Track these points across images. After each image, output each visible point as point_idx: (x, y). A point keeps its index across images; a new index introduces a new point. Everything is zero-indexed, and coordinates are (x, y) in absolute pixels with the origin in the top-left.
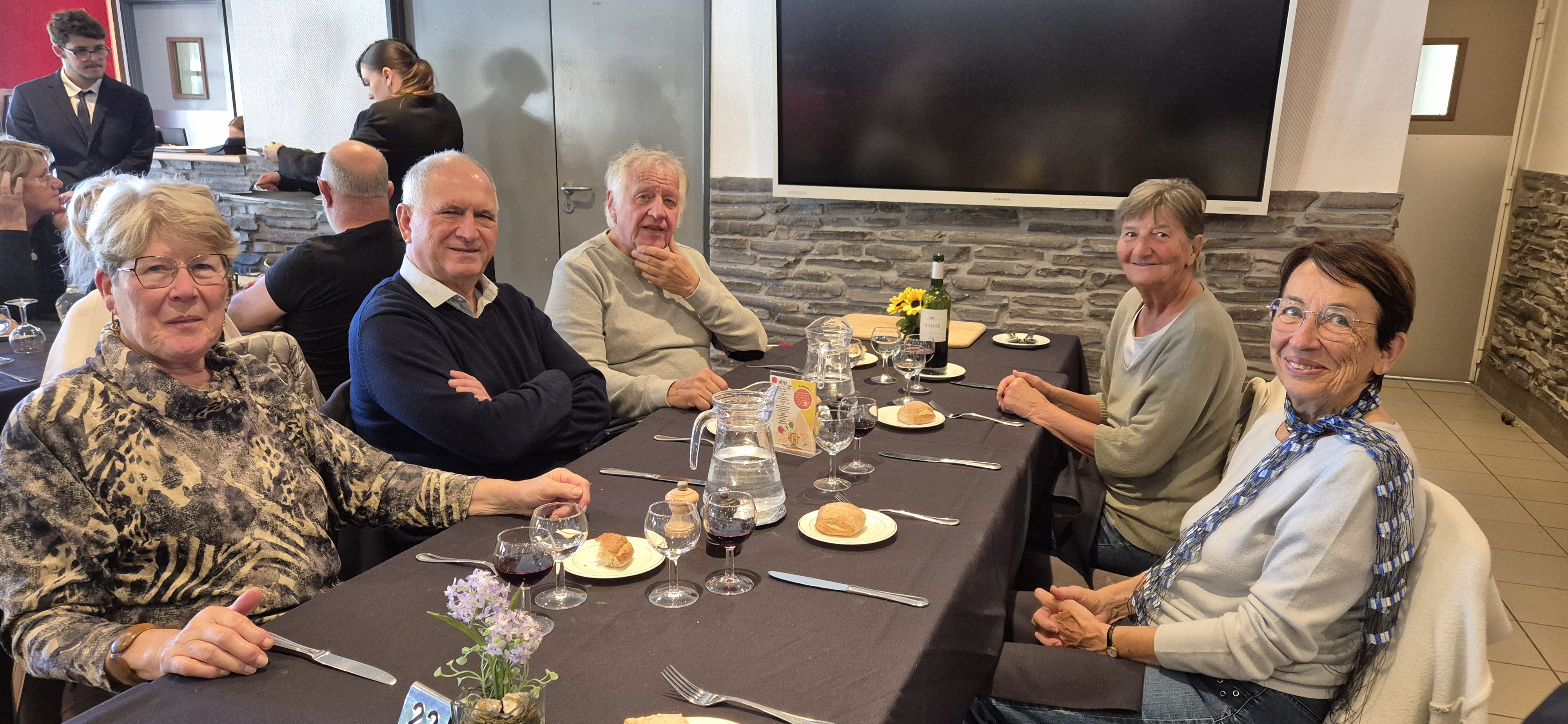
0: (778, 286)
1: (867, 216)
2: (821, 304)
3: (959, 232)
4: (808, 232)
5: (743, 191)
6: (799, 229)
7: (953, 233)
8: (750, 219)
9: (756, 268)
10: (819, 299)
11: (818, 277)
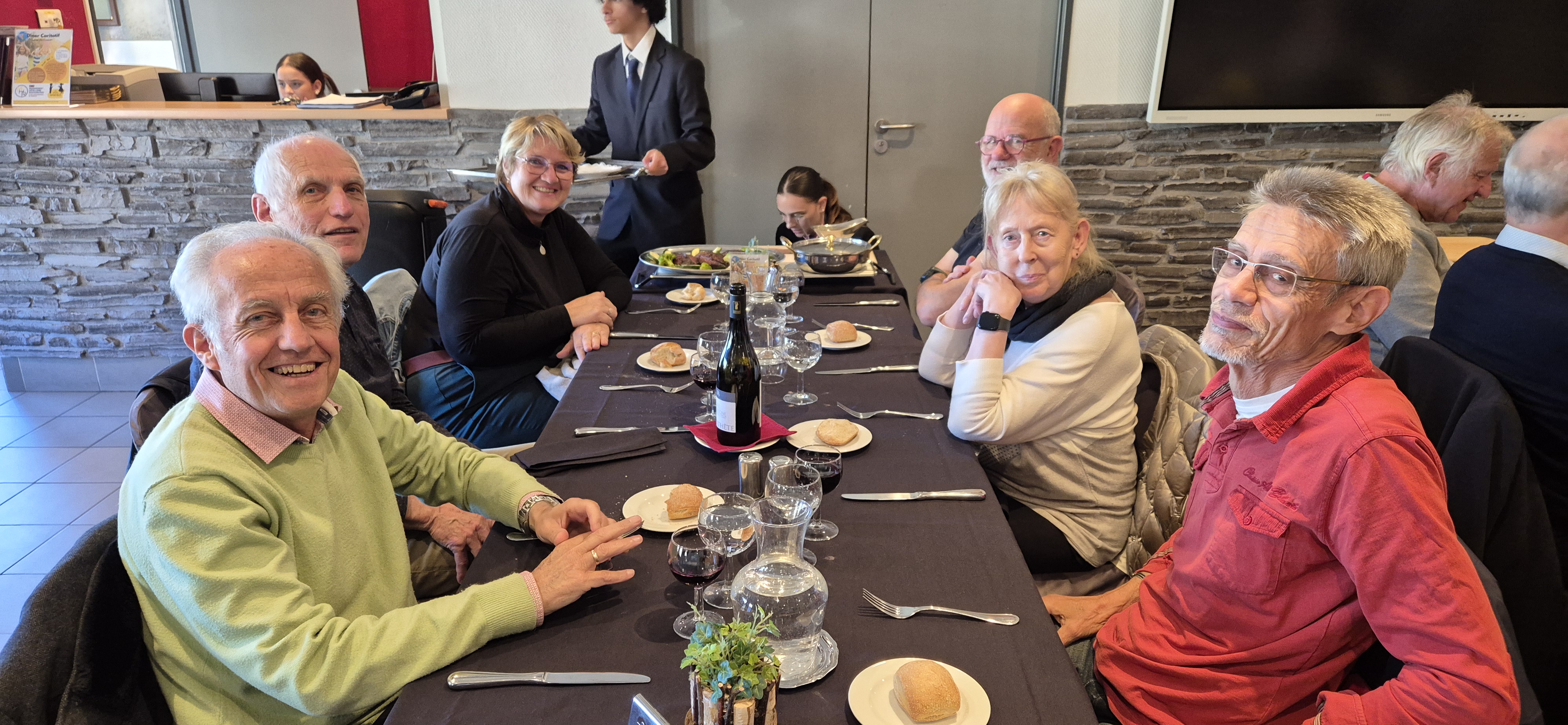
0: (1132, 214)
1: (1233, 138)
2: (1177, 229)
3: (1325, 149)
4: (1171, 156)
5: (1103, 118)
6: (1159, 154)
7: (1318, 150)
8: (1109, 147)
9: (1111, 198)
10: (1176, 224)
11: (1176, 202)
